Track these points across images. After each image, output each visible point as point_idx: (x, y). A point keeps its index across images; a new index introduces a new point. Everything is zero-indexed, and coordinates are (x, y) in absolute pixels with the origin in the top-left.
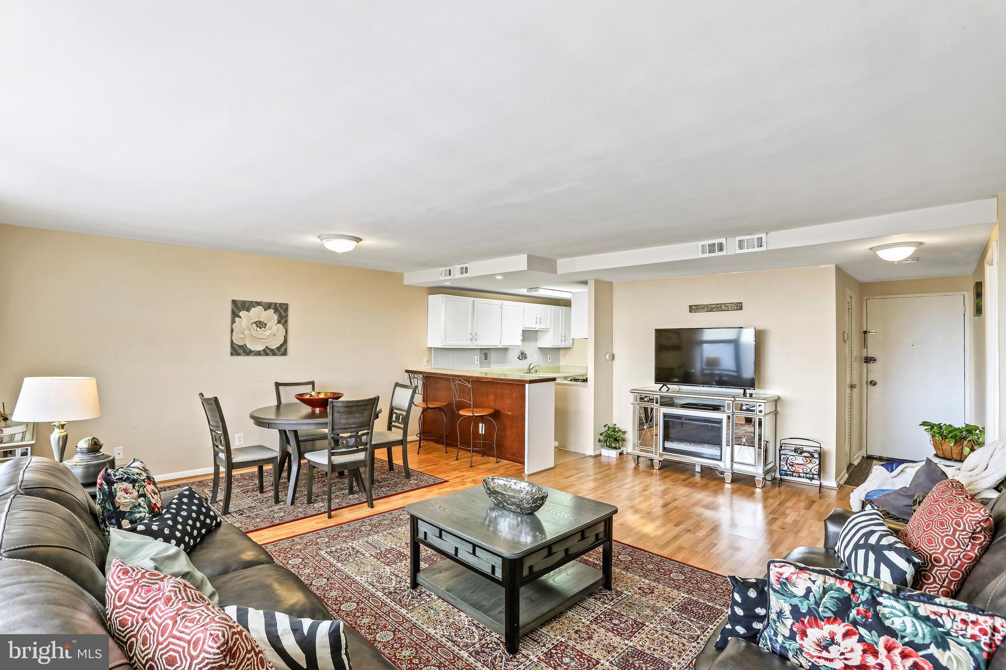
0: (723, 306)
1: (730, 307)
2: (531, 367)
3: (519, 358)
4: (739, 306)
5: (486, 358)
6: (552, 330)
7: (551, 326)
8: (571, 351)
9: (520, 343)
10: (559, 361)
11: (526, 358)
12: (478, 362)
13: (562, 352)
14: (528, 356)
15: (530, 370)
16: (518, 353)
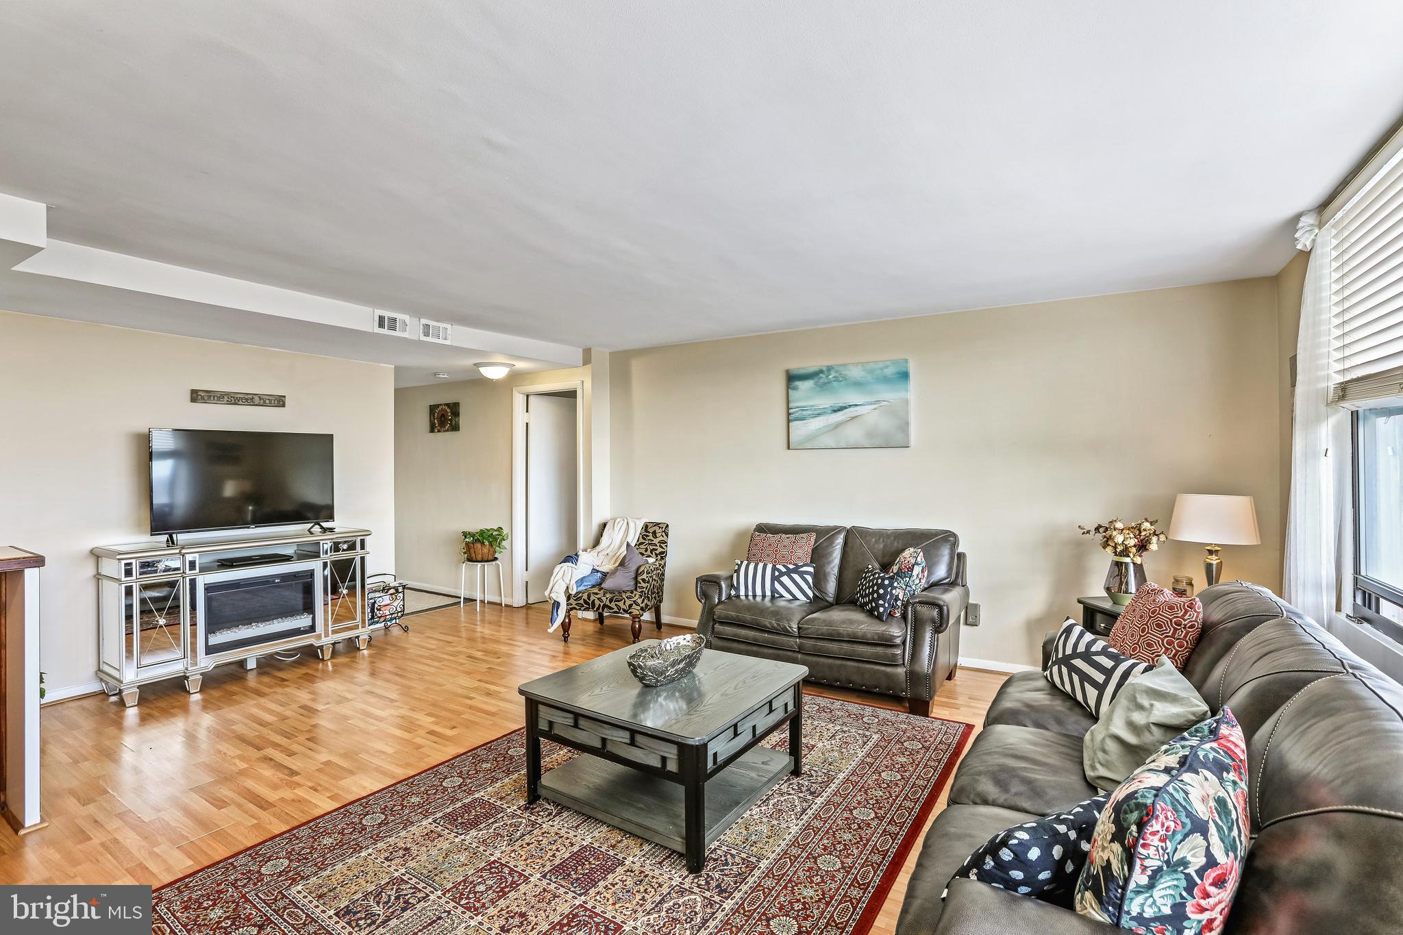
0: (257, 398)
1: (267, 401)
4: (280, 402)
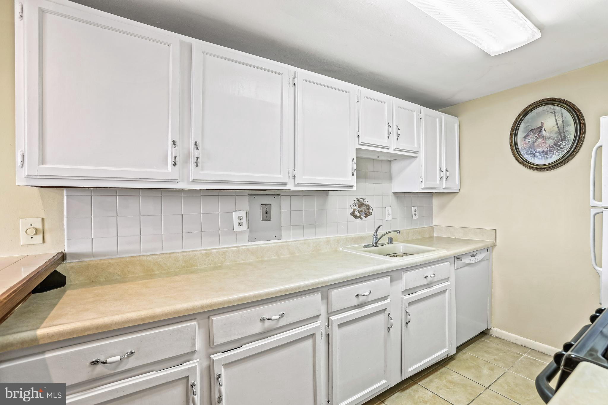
2: (380, 233)
3: (353, 214)
5: (267, 215)
6: (422, 156)
7: (420, 145)
8: (457, 198)
9: (351, 180)
10: (430, 216)
11: (368, 214)
12: (244, 228)
13: (436, 202)
14: (375, 211)
15: (378, 239)
16: (352, 203)
